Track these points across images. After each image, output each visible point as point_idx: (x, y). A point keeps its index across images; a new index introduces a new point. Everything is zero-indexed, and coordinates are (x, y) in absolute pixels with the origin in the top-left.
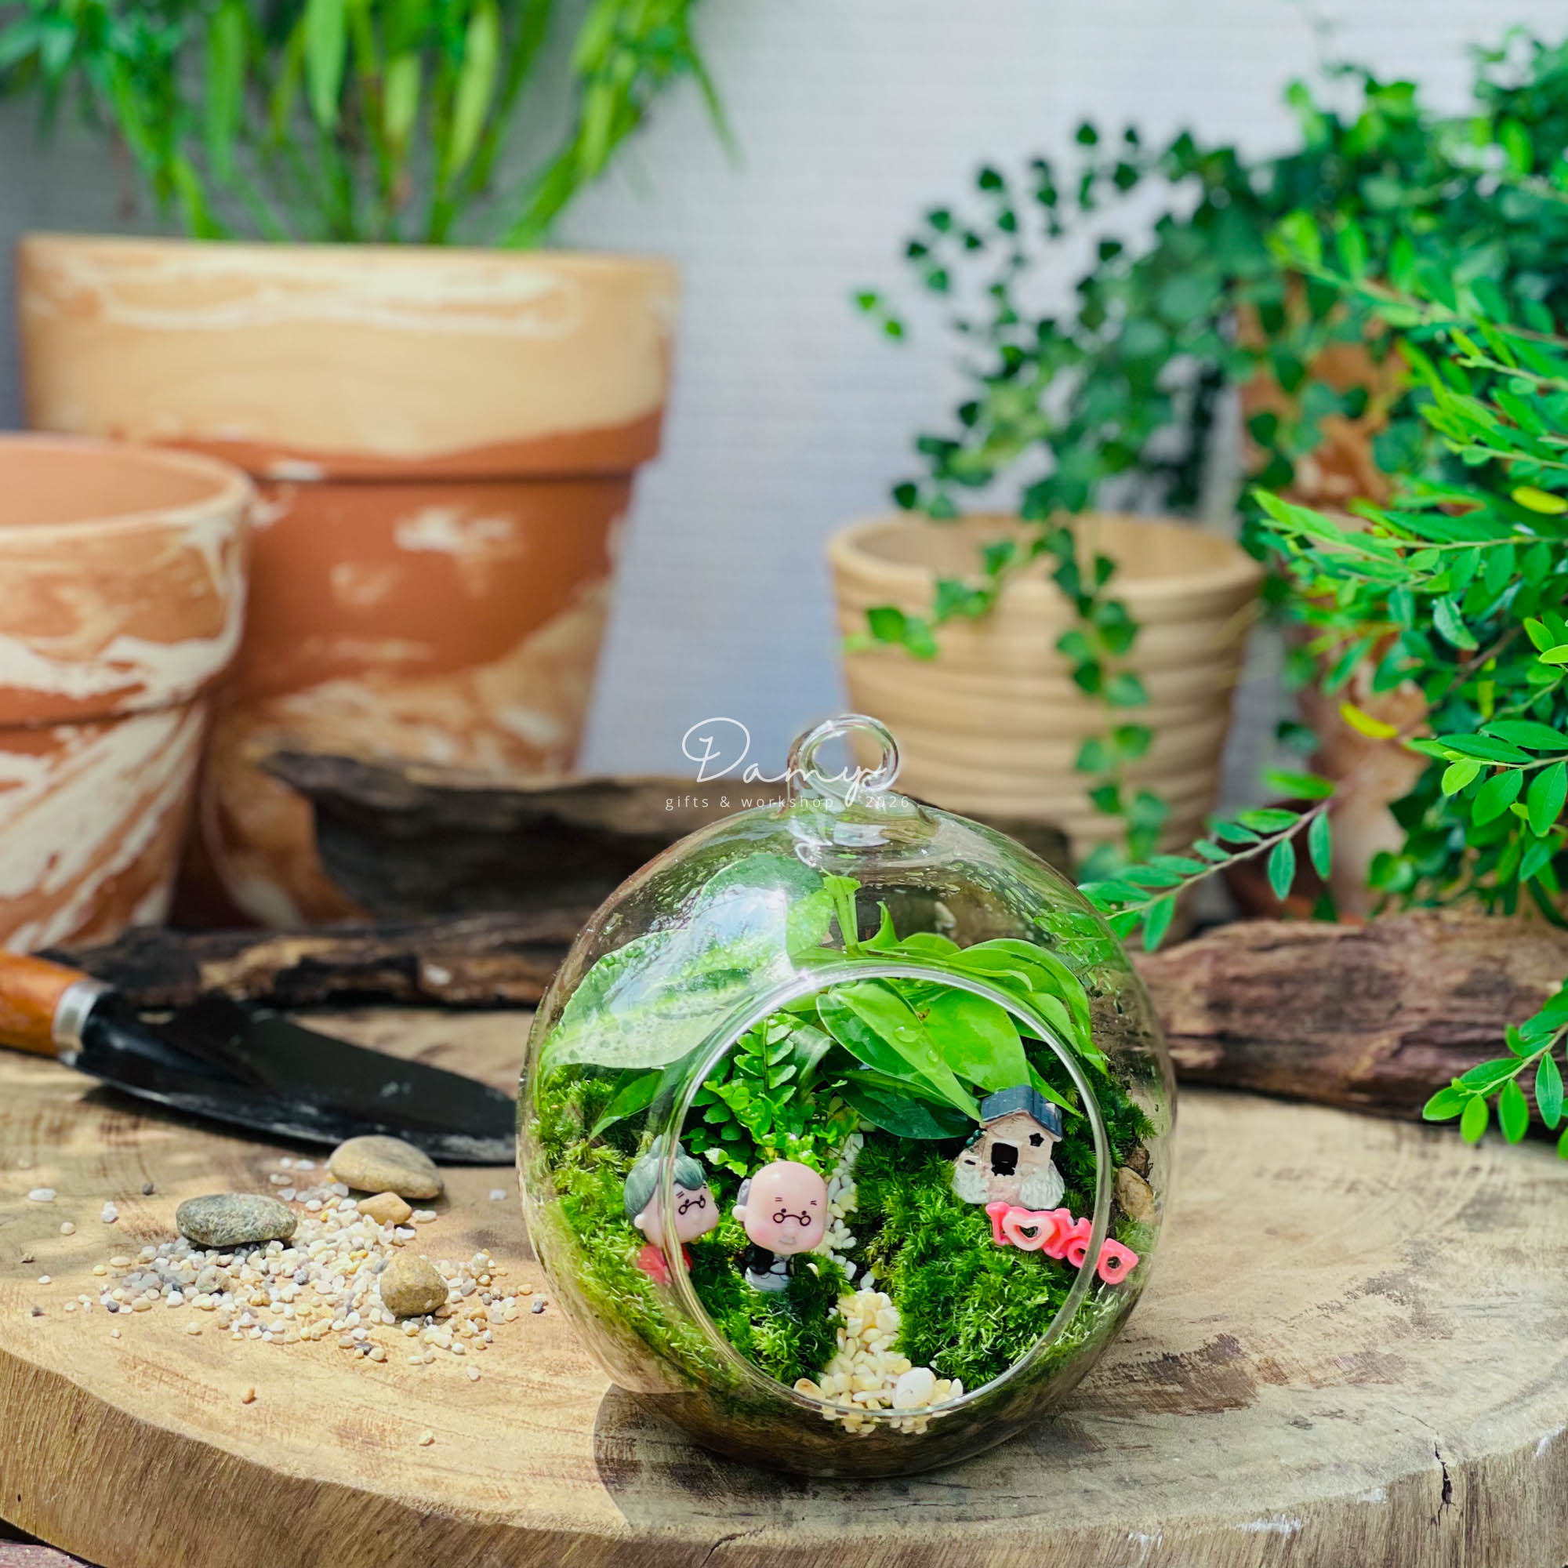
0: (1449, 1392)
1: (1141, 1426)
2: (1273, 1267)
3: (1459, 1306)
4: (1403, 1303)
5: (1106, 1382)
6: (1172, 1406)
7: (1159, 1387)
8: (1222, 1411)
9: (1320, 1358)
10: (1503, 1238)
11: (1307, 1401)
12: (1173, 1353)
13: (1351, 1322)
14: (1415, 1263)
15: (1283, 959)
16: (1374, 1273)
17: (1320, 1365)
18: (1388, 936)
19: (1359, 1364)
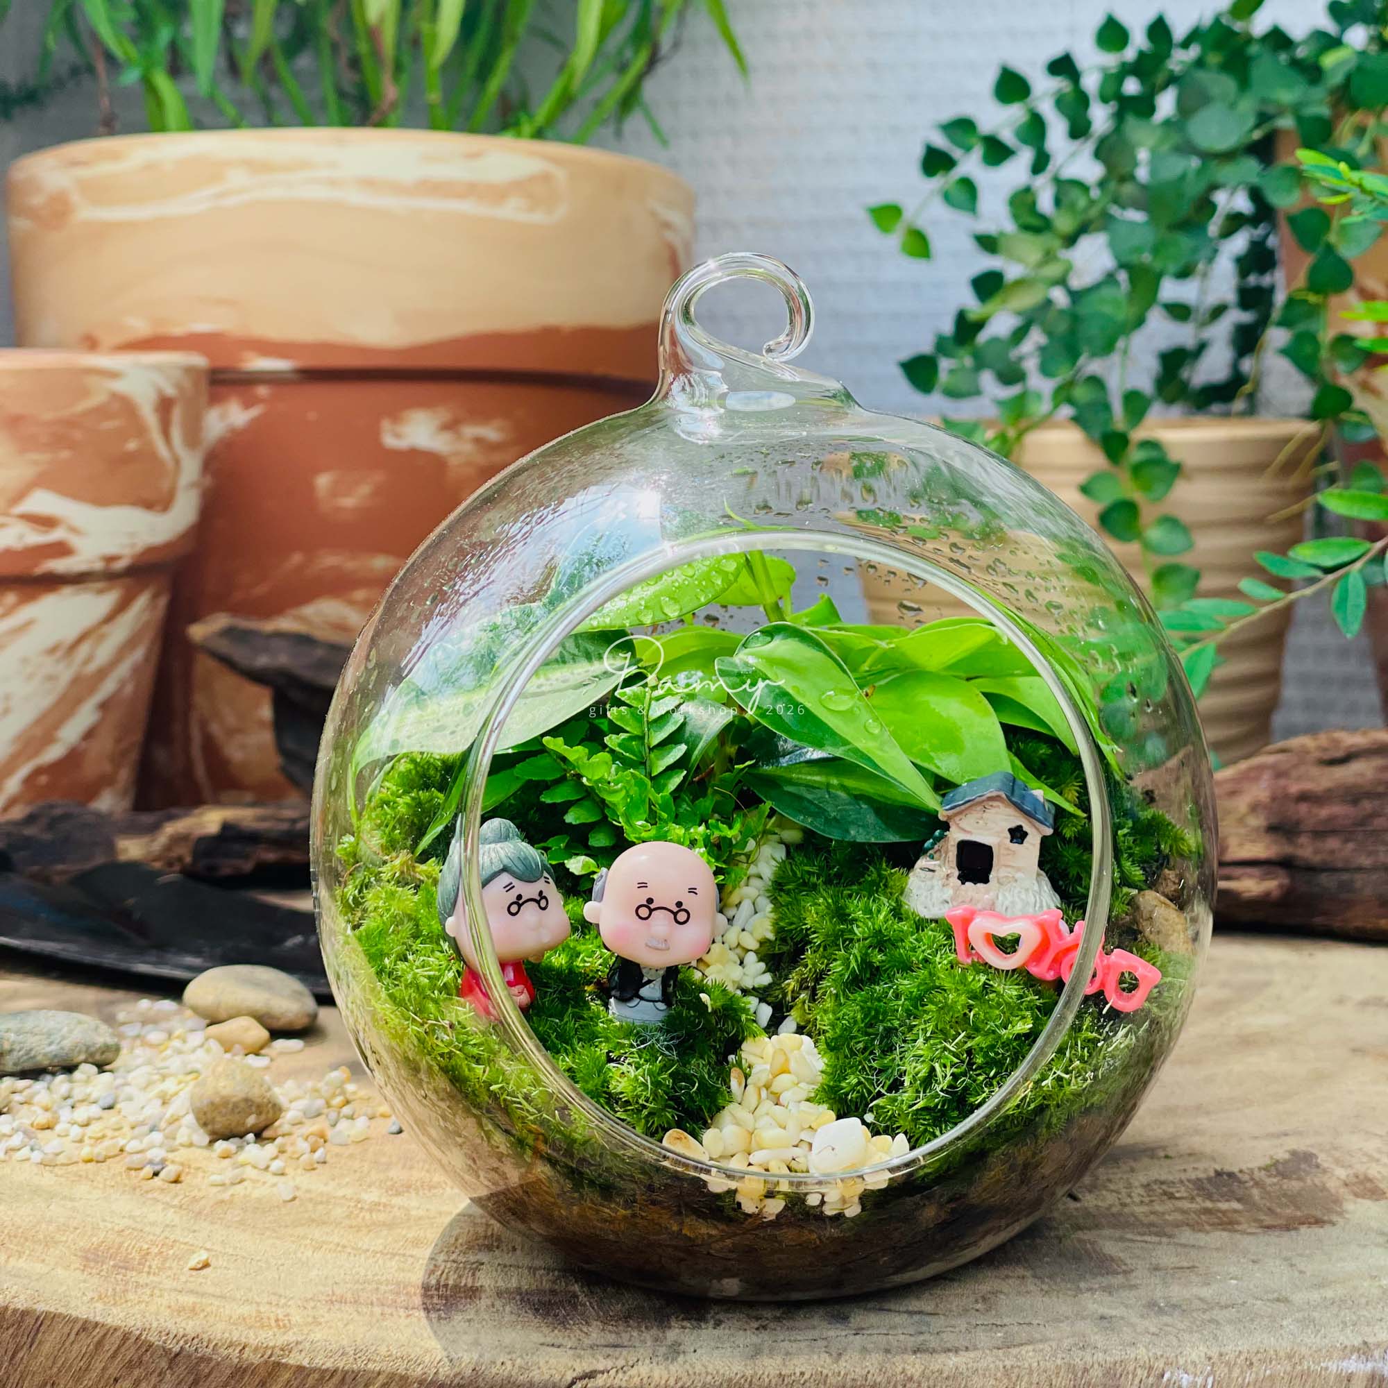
5: (1137, 1199)
6: (1227, 1225)
7: (1209, 1204)
8: (1296, 1229)
12: (1228, 1168)
15: (1361, 772)
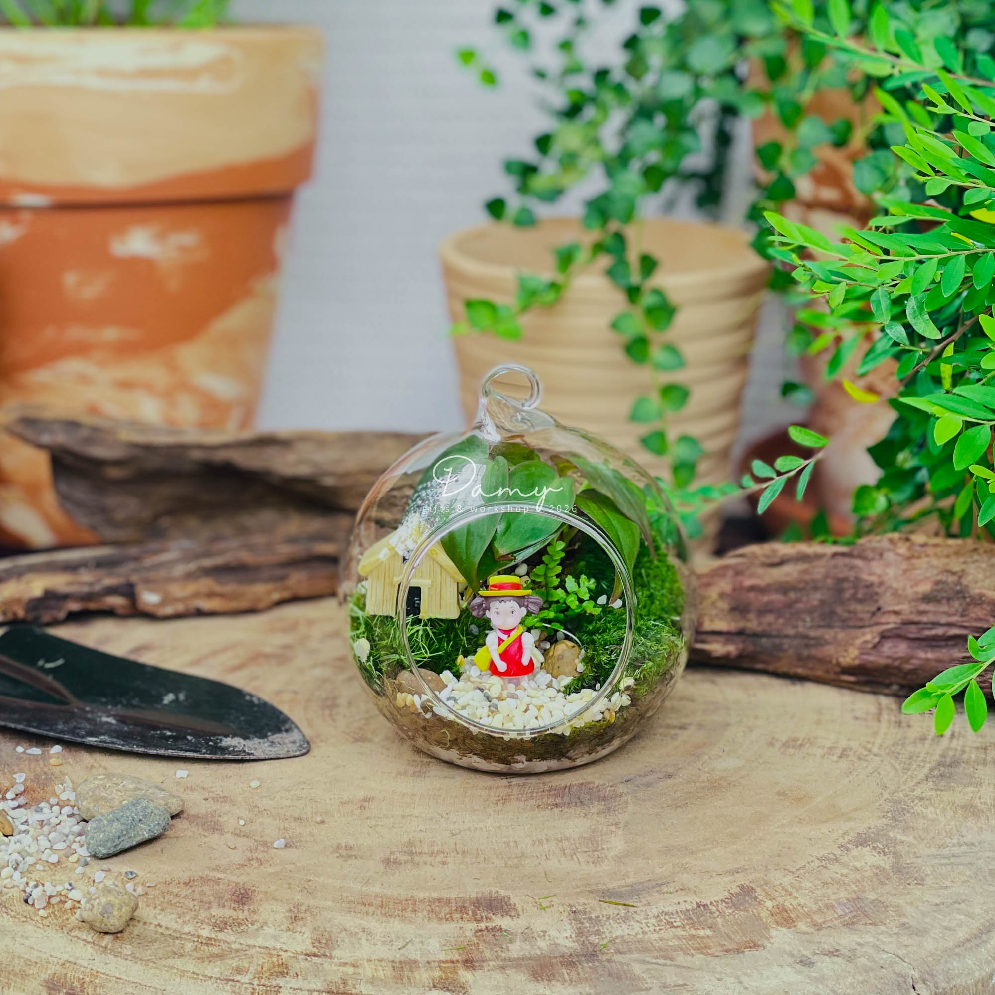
0: (921, 932)
1: (679, 966)
2: (783, 825)
3: (929, 856)
4: (885, 854)
5: (652, 928)
6: (703, 949)
7: (693, 932)
8: (743, 952)
9: (820, 904)
10: (962, 795)
11: (810, 942)
12: (704, 901)
13: (845, 871)
14: (894, 819)
15: (789, 572)
16: (861, 828)
17: (820, 910)
18: (870, 554)
19: (852, 909)
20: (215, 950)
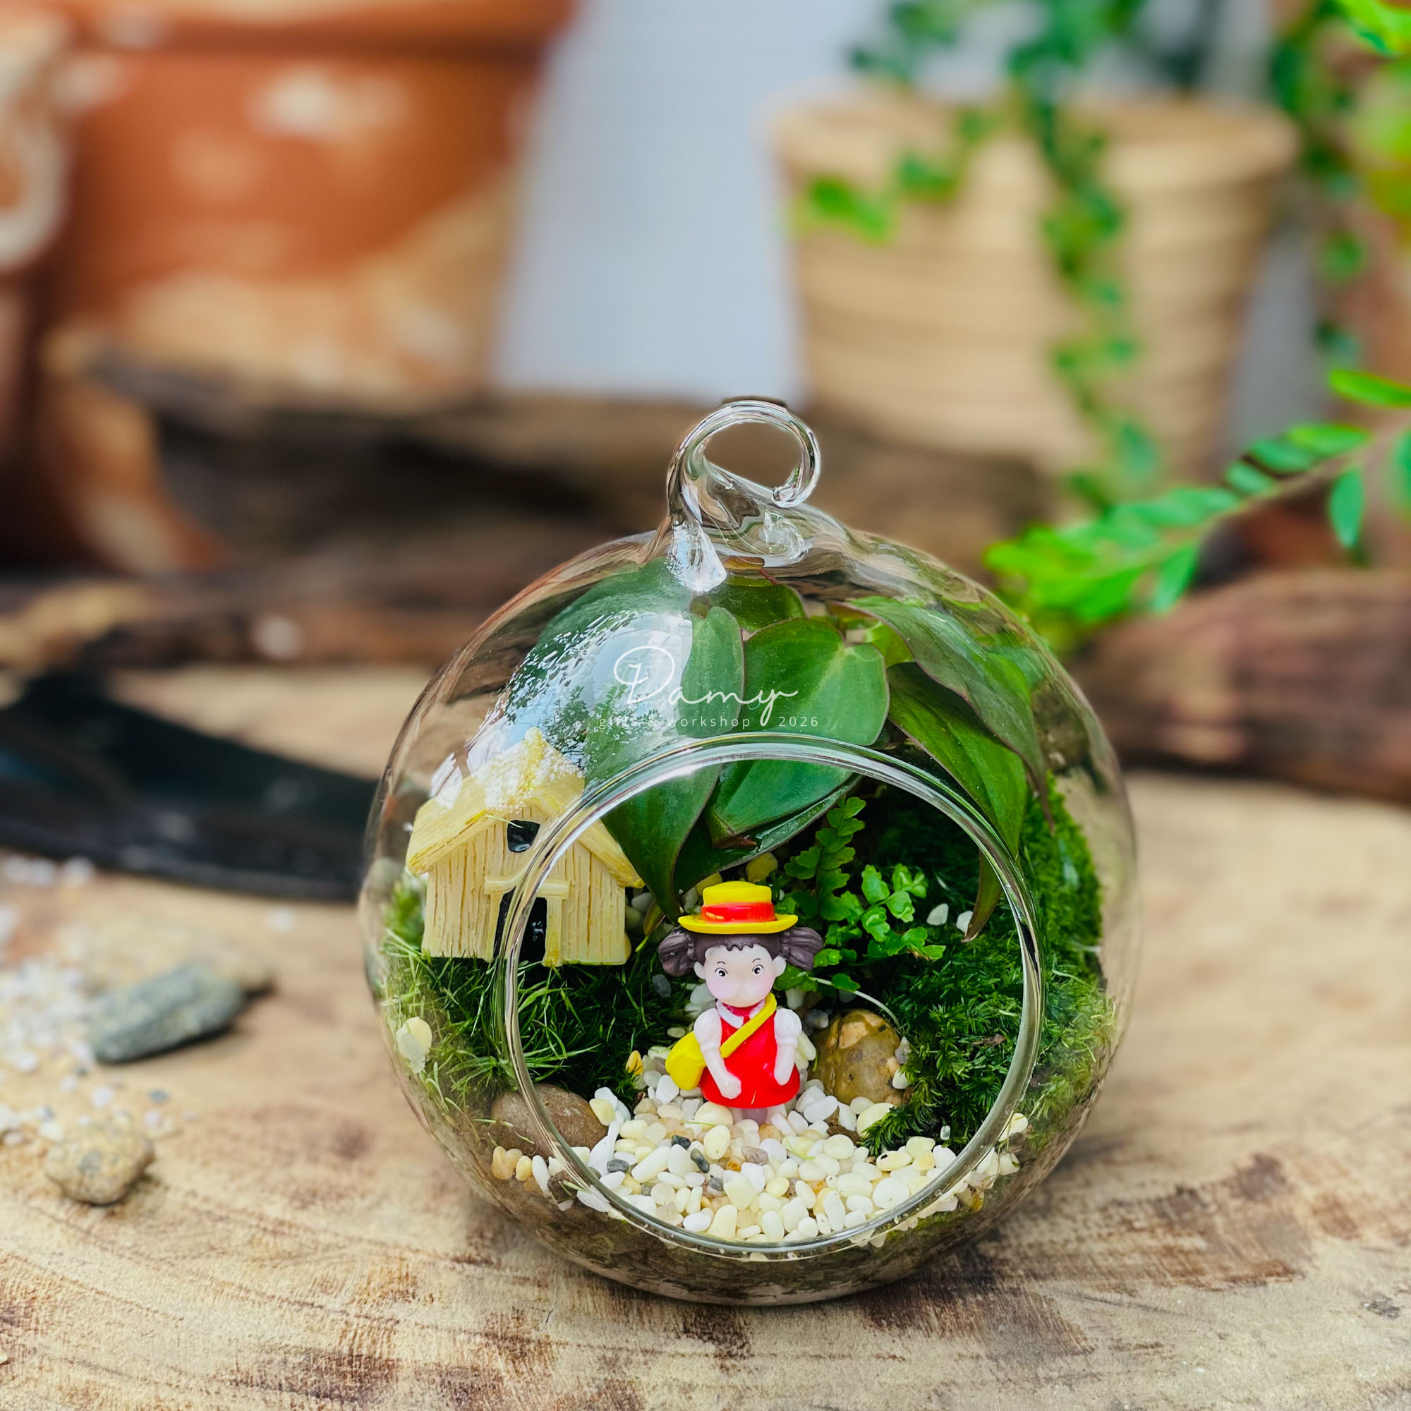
5: (1095, 1231)
6: (1190, 1275)
7: (1170, 1240)
11: (1389, 1267)
20: (287, 1244)
